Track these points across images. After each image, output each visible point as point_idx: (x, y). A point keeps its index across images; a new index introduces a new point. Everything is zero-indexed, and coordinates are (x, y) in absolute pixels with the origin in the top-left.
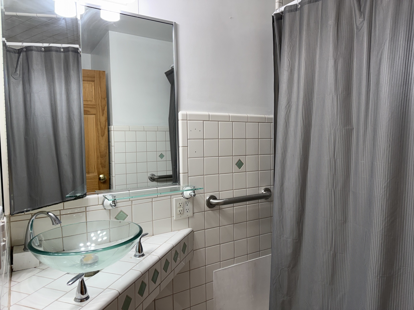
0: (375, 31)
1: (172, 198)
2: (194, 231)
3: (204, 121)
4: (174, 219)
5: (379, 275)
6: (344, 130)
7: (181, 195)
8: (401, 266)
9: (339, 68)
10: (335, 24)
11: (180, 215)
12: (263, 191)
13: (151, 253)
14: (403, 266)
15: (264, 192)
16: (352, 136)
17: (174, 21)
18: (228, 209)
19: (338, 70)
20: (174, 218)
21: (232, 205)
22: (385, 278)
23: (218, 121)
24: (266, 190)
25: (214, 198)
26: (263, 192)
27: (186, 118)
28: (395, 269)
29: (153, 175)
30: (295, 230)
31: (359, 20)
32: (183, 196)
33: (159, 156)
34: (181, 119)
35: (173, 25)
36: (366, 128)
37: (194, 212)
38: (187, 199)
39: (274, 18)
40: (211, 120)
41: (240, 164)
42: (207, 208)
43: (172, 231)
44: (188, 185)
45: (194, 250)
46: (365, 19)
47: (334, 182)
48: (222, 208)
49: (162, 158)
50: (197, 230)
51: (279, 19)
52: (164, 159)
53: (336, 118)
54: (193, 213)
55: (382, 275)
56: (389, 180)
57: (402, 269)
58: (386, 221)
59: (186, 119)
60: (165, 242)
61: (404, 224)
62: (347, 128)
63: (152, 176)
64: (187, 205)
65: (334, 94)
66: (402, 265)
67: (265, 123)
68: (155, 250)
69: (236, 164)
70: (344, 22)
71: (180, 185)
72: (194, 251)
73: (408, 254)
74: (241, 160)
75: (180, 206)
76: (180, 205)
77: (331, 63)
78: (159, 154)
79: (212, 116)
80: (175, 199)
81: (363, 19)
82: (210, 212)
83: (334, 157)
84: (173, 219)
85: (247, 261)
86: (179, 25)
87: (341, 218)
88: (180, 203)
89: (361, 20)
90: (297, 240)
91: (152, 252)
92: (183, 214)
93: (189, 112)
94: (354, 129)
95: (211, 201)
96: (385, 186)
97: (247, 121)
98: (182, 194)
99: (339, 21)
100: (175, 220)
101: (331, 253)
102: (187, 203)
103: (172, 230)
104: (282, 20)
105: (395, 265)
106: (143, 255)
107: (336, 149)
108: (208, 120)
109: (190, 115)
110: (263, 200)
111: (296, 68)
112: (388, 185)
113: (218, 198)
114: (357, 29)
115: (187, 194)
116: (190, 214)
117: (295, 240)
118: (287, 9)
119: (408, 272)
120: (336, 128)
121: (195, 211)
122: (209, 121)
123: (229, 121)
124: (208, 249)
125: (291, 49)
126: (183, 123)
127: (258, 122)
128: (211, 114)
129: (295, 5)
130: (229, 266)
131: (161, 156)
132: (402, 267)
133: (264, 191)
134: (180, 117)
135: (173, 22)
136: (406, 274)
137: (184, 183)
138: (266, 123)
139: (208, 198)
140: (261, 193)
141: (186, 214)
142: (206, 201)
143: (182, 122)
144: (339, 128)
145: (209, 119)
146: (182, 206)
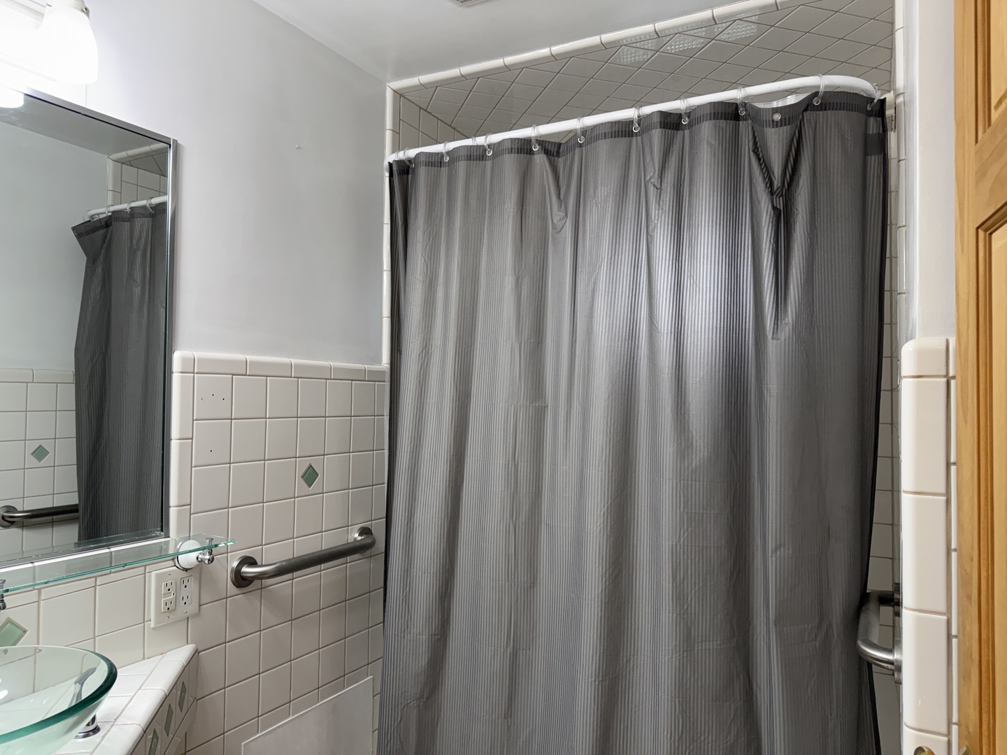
0: (584, 240)
1: (147, 571)
2: (200, 649)
3: (233, 375)
4: (152, 626)
5: (597, 679)
6: (531, 408)
7: (172, 562)
8: (630, 656)
9: (524, 292)
10: (517, 212)
11: (167, 614)
12: (356, 535)
13: (115, 720)
14: (634, 655)
15: (360, 538)
16: (544, 420)
17: (172, 137)
18: (280, 585)
19: (523, 296)
20: (152, 624)
21: (289, 576)
22: (607, 682)
23: (267, 376)
24: (365, 531)
25: (250, 561)
26: (356, 538)
27: (191, 369)
28: (621, 662)
29: (10, 509)
30: (435, 613)
31: (557, 215)
32: (177, 565)
33: (32, 454)
34: (180, 371)
35: (170, 145)
36: (571, 407)
37: (202, 603)
38: (186, 570)
39: (395, 168)
40: (251, 373)
41: (310, 476)
42: (232, 589)
43: (144, 659)
44: (188, 535)
45: (197, 698)
46: (568, 216)
47: (515, 507)
48: (267, 585)
49: (40, 459)
50: (205, 648)
51: (403, 172)
52: (47, 460)
53: (517, 384)
54: (200, 606)
55: (602, 676)
56: (610, 501)
57: (632, 660)
58: (607, 575)
59: (192, 371)
60: (140, 689)
61: (634, 579)
62: (537, 405)
63: (7, 512)
64: (186, 587)
65: (514, 341)
66: (632, 654)
67: (365, 381)
68: (123, 710)
69: (303, 477)
70: (532, 210)
71: (169, 537)
72: (197, 700)
73: (640, 632)
74: (314, 467)
75: (169, 590)
76: (168, 588)
77: (509, 281)
78: (33, 446)
79: (253, 363)
80: (157, 575)
81: (564, 214)
82: (239, 598)
83: (515, 459)
84: (149, 625)
85: (318, 704)
86: (183, 146)
87: (526, 579)
88: (169, 582)
89: (562, 214)
90: (437, 635)
91: (118, 717)
92: (175, 610)
93: (198, 354)
94: (548, 406)
95: (245, 569)
96: (604, 513)
97: (329, 377)
98: (173, 559)
99: (524, 207)
100: (153, 628)
101: (508, 652)
102: (186, 580)
103: (144, 654)
104: (410, 176)
105: (621, 655)
106: (96, 730)
107: (517, 443)
108: (244, 373)
109: (202, 361)
110: (356, 556)
111: (441, 279)
112: (609, 510)
113: (259, 563)
114: (554, 228)
115: (188, 560)
116: (192, 608)
117: (435, 635)
118: (423, 159)
119: (640, 664)
120: (517, 403)
121: (204, 599)
122: (246, 375)
123: (291, 377)
124: (231, 689)
125: (431, 239)
126: (183, 380)
127: (351, 378)
128: (250, 358)
129: (438, 153)
130: (276, 723)
131: (40, 453)
132: (632, 657)
133: (359, 535)
134: (177, 365)
135: (170, 139)
136: (638, 669)
137: (179, 531)
138: (367, 381)
139: (235, 564)
140: (353, 541)
141: (183, 611)
142: (232, 571)
143: (182, 377)
144: (523, 405)
145: (244, 371)
146: (172, 591)
